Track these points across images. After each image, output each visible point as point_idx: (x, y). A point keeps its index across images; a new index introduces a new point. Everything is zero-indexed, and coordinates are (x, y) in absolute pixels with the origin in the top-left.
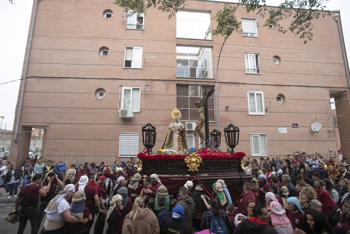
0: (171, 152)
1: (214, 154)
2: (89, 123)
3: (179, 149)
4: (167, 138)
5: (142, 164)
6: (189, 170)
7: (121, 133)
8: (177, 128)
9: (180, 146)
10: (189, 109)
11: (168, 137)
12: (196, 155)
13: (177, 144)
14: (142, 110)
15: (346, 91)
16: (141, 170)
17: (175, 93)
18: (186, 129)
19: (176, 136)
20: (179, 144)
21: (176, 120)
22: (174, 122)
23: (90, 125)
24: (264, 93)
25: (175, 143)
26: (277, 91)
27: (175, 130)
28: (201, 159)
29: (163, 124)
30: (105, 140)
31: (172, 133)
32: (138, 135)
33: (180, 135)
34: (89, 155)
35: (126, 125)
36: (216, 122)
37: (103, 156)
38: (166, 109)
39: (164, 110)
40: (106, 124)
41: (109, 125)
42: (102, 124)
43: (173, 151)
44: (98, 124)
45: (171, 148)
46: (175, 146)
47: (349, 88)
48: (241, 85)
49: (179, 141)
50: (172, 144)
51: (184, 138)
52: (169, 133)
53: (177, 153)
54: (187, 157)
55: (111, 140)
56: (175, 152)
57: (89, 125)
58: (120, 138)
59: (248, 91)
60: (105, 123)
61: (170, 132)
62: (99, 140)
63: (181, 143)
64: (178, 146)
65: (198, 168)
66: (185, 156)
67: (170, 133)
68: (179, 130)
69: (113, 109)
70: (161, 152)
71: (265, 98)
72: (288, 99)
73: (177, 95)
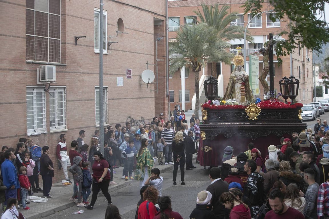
0: (233, 103)
1: (275, 105)
3: (242, 100)
4: (229, 89)
5: (207, 114)
6: (249, 119)
8: (239, 77)
9: (243, 97)
10: (35, 36)
11: (229, 87)
12: (255, 106)
13: (240, 94)
15: (162, 21)
16: (207, 119)
19: (238, 86)
20: (241, 95)
21: (238, 68)
22: (235, 70)
24: (107, 14)
25: (237, 94)
26: (118, 13)
27: (237, 80)
28: (260, 109)
31: (234, 83)
33: (243, 85)
43: (235, 102)
45: (233, 99)
46: (237, 97)
47: (165, 17)
49: (241, 92)
50: (234, 95)
51: (248, 88)
52: (230, 83)
53: (239, 104)
54: (247, 108)
56: (237, 103)
59: (95, 9)
61: (231, 81)
63: (244, 94)
64: (240, 97)
65: (257, 118)
66: (245, 107)
67: (232, 83)
68: (242, 79)
70: (223, 103)
71: (108, 24)
72: (126, 28)
73: (27, 6)
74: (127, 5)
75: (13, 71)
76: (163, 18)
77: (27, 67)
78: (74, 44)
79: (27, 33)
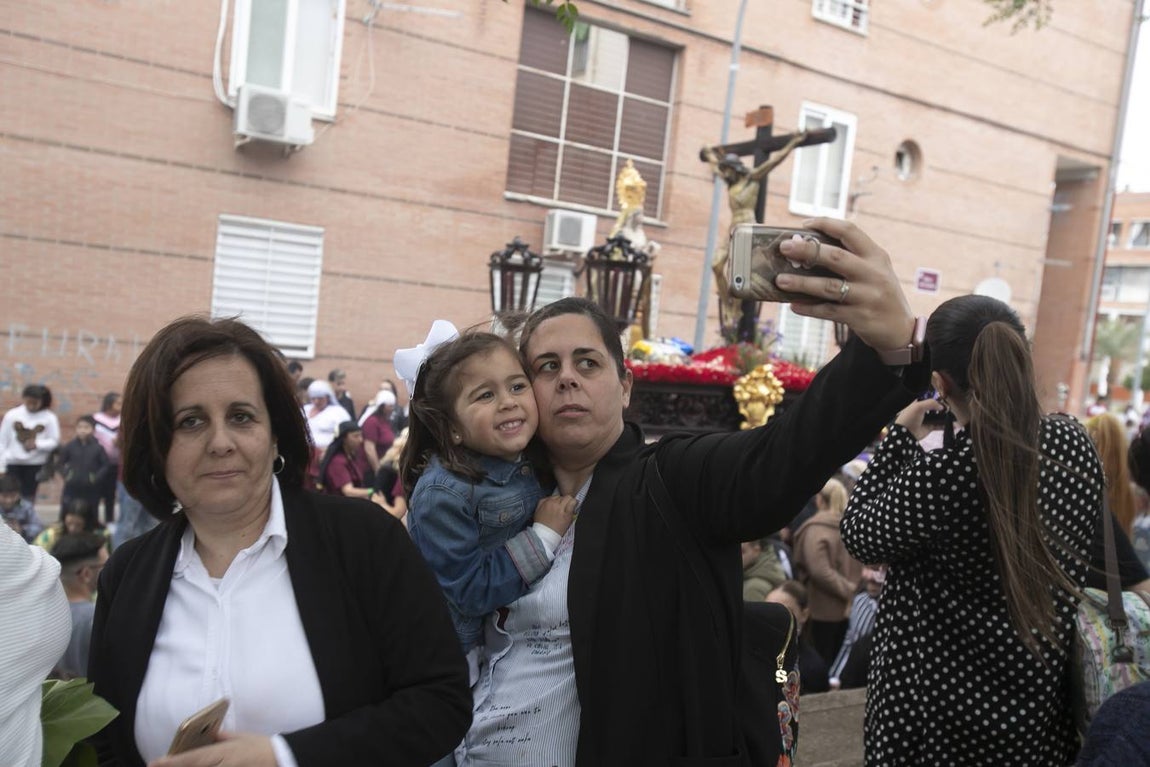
2: (22, 132)
7: (225, 222)
10: (562, 141)
14: (349, 111)
15: (1098, 169)
17: (513, 48)
18: (555, 245)
23: (35, 151)
24: (860, 122)
26: (901, 125)
29: (446, 199)
30: (131, 250)
32: (318, 241)
34: (24, 328)
35: (259, 178)
36: (663, 227)
37: (119, 342)
38: (463, 125)
39: (457, 128)
40: (137, 158)
41: (158, 167)
42: (112, 154)
44: (86, 149)
47: (1109, 158)
48: (785, 70)
55: (167, 255)
57: (22, 144)
58: (219, 250)
59: (807, 105)
60: (131, 150)
62: (91, 246)
69: (181, 70)
71: (858, 148)
72: (931, 168)
73: (521, 61)
74: (945, 110)
75: (450, 212)
76: (1103, 163)
77: (506, 210)
78: (706, 180)
79: (515, 126)
